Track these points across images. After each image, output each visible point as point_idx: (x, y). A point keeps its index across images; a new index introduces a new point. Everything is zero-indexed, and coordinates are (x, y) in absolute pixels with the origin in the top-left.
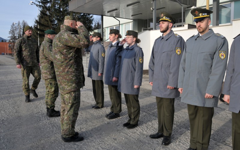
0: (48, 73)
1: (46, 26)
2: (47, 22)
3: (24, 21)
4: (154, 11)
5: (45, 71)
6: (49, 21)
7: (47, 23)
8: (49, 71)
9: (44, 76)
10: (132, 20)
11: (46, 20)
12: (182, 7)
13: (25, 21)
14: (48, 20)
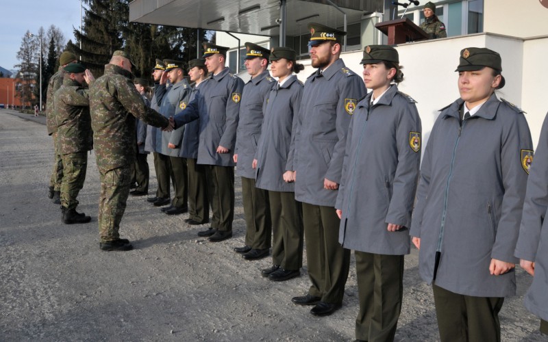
0: (74, 143)
1: (98, 44)
2: (99, 35)
3: (53, 28)
4: (281, 25)
5: (68, 139)
6: (104, 33)
7: (102, 38)
8: (74, 139)
9: (64, 147)
10: (268, 38)
11: (97, 29)
12: (345, 15)
13: (56, 28)
14: (103, 30)
